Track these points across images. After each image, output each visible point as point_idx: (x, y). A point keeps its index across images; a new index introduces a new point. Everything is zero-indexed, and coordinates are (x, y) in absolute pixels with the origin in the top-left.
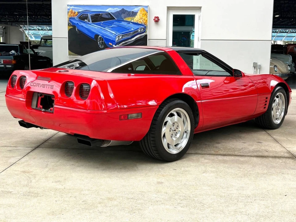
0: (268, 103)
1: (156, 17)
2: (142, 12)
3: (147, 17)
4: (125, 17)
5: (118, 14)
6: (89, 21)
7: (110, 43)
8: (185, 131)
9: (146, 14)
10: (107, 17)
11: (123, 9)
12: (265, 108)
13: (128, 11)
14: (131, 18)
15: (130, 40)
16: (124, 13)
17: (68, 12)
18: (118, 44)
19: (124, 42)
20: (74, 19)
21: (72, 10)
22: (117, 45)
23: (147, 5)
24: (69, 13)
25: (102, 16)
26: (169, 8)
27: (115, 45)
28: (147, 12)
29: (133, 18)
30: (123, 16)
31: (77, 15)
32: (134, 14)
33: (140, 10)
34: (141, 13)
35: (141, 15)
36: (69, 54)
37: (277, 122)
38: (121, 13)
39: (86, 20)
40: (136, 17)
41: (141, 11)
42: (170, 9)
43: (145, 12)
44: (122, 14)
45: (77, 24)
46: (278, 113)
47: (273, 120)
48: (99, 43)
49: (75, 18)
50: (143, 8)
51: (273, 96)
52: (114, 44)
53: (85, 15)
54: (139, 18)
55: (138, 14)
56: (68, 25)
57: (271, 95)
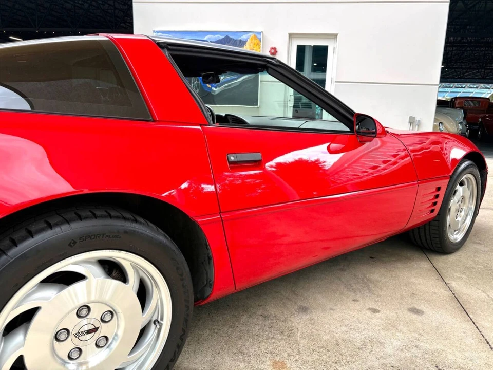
0: (440, 201)
1: (272, 48)
2: (254, 40)
3: (260, 48)
7: (208, 85)
8: (155, 318)
9: (258, 44)
11: (227, 37)
12: (432, 211)
13: (233, 39)
15: (235, 82)
16: (228, 42)
18: (219, 87)
19: (226, 85)
22: (218, 88)
23: (260, 31)
26: (291, 36)
27: (216, 88)
28: (260, 41)
32: (242, 43)
33: (250, 38)
34: (251, 42)
35: (252, 45)
37: (455, 236)
40: (245, 46)
41: (252, 39)
42: (293, 36)
43: (257, 41)
44: (225, 42)
46: (459, 219)
47: (449, 234)
48: (193, 86)
50: (255, 35)
51: (452, 184)
52: (214, 86)
55: (247, 43)
57: (448, 180)
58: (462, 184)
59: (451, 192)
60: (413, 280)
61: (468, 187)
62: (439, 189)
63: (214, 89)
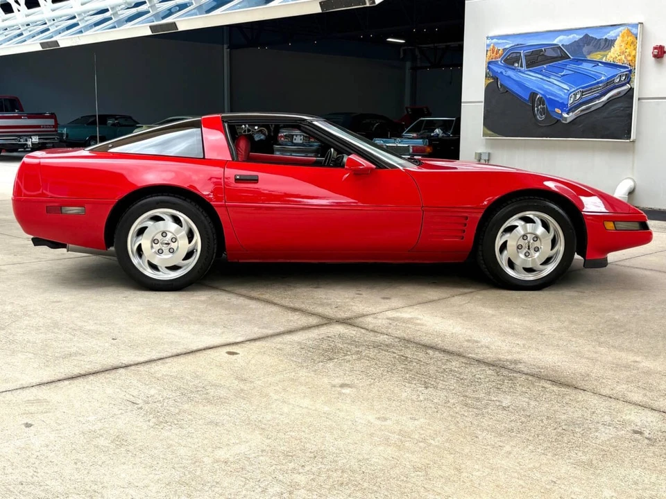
1: (655, 48)
2: (626, 38)
3: (635, 49)
4: (589, 53)
5: (577, 46)
6: (521, 66)
7: (557, 110)
9: (632, 43)
10: (555, 55)
11: (586, 36)
13: (596, 39)
14: (602, 53)
15: (597, 102)
16: (588, 44)
17: (487, 51)
18: (573, 112)
19: (584, 107)
20: (495, 63)
21: (494, 47)
22: (571, 114)
23: (635, 21)
24: (489, 53)
25: (546, 54)
27: (568, 114)
28: (637, 38)
29: (606, 53)
30: (585, 49)
31: (502, 54)
32: (609, 44)
33: (620, 35)
34: (623, 41)
35: (623, 45)
36: (485, 135)
38: (581, 44)
39: (516, 65)
40: (612, 49)
41: (623, 36)
43: (631, 39)
44: (584, 46)
45: (501, 73)
48: (537, 111)
49: (497, 61)
50: (628, 29)
52: (565, 111)
53: (514, 55)
54: (618, 52)
55: (617, 43)
56: (486, 77)
63: (565, 115)
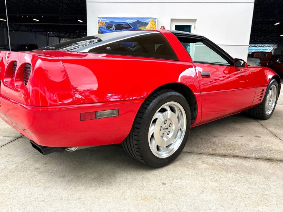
0: (263, 95)
1: (162, 27)
2: (152, 23)
3: (155, 27)
4: (139, 27)
5: (134, 24)
6: (113, 29)
7: (128, 47)
8: (180, 128)
9: (154, 24)
10: (127, 26)
11: (138, 20)
12: (260, 100)
13: (141, 22)
14: (144, 27)
16: (139, 24)
17: (98, 23)
18: (134, 48)
19: (138, 46)
20: (102, 27)
21: (101, 21)
23: (155, 17)
24: (99, 24)
25: (123, 26)
26: (172, 20)
27: (132, 48)
28: (156, 23)
29: (145, 27)
30: (138, 25)
31: (105, 24)
32: (146, 24)
34: (151, 24)
35: (151, 25)
37: (268, 112)
38: (136, 23)
39: (111, 29)
40: (148, 26)
41: (151, 22)
42: (173, 20)
43: (154, 23)
44: (137, 24)
45: (105, 31)
46: (270, 105)
47: (266, 111)
49: (103, 27)
50: (153, 20)
51: (268, 88)
52: (131, 47)
53: (110, 25)
54: (150, 27)
55: (149, 24)
56: (99, 32)
57: (266, 87)
58: (271, 90)
59: (267, 93)
60: (254, 128)
61: (273, 91)
62: (263, 90)
